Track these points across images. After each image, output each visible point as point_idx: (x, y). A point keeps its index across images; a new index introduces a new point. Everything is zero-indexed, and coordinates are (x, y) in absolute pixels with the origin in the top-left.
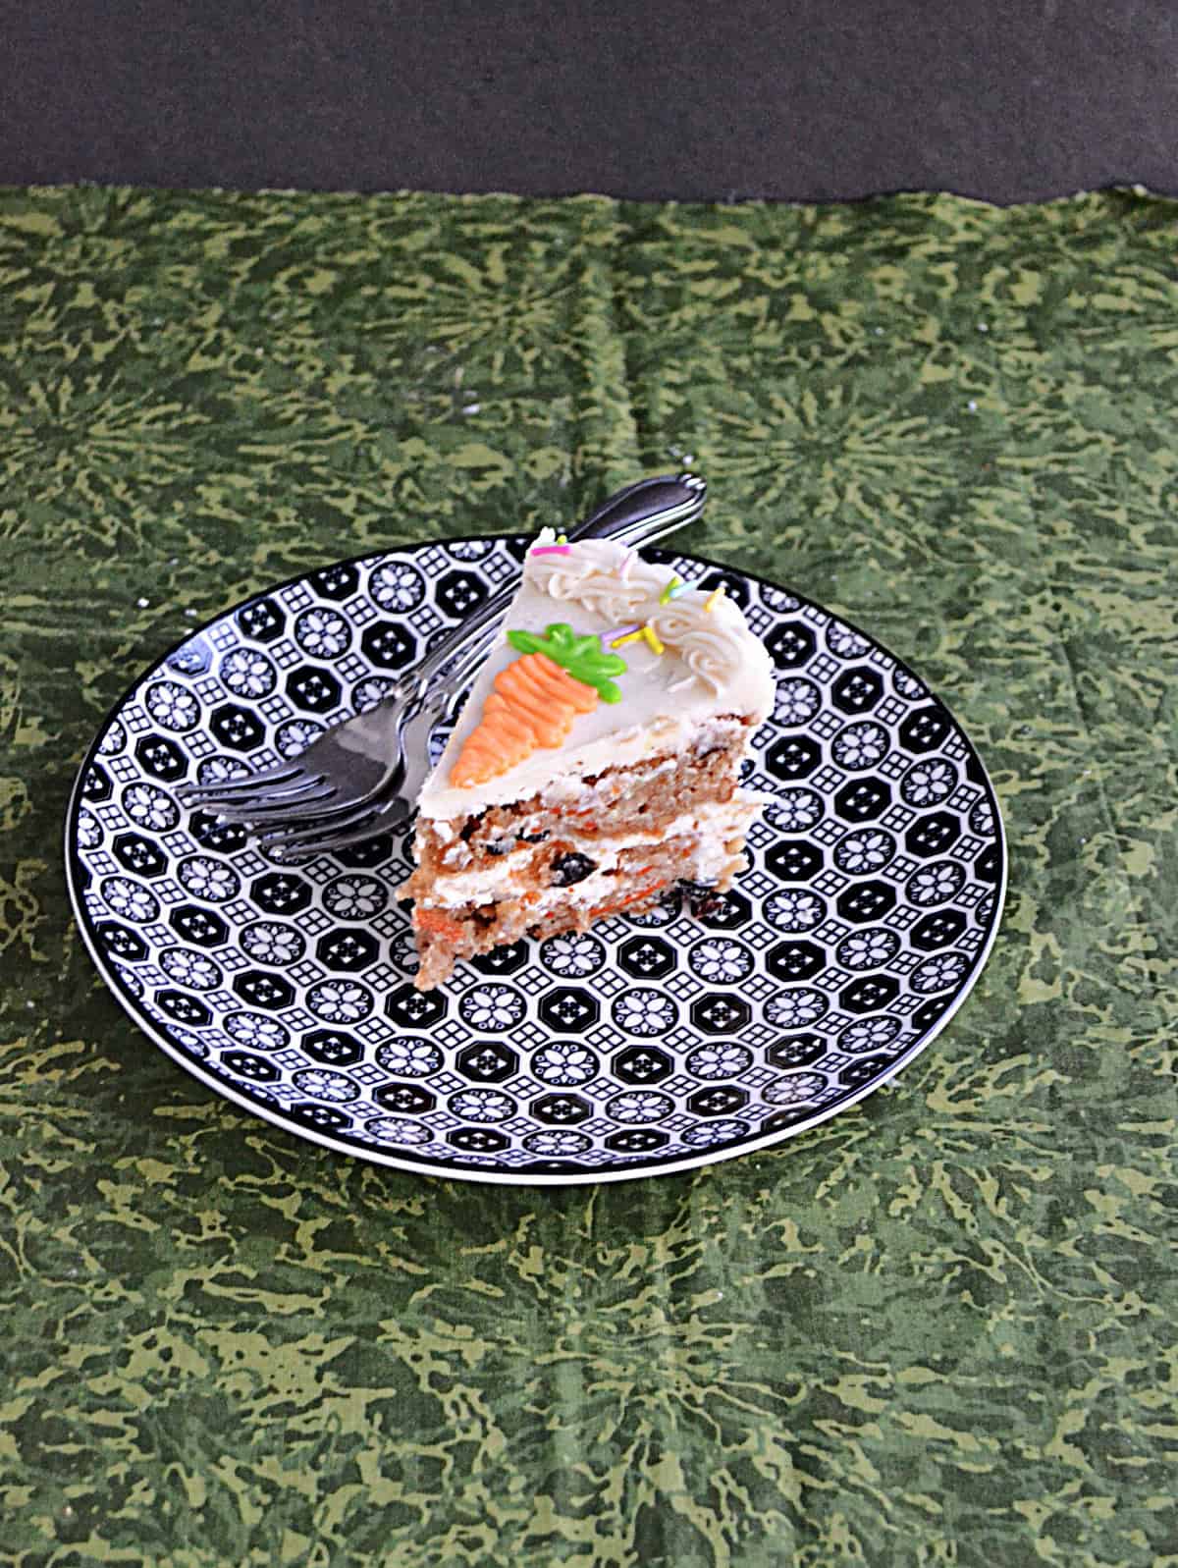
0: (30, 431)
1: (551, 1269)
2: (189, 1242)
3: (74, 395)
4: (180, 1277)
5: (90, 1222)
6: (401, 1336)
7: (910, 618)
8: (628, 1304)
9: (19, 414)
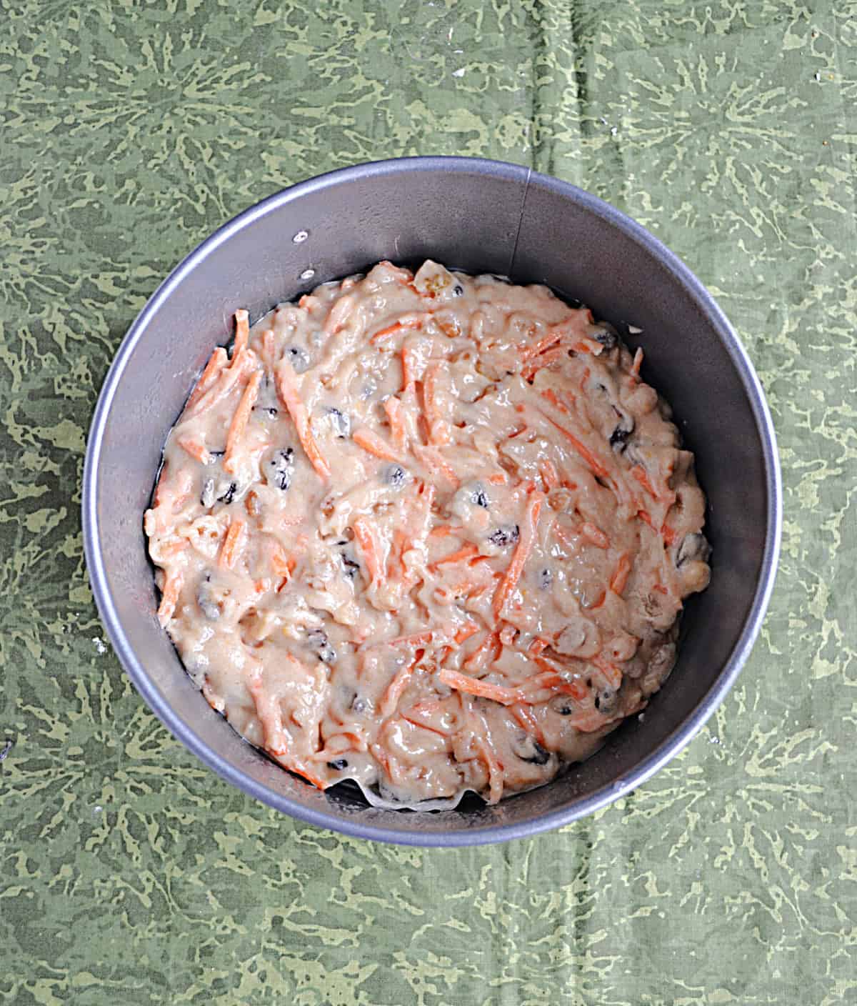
0: (143, 93)
1: (501, 910)
2: (274, 885)
3: (173, 53)
4: (269, 914)
5: (210, 868)
6: (406, 964)
7: (762, 301)
8: (548, 938)
9: (136, 74)
